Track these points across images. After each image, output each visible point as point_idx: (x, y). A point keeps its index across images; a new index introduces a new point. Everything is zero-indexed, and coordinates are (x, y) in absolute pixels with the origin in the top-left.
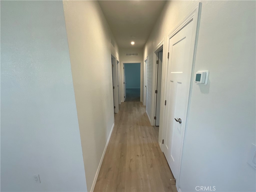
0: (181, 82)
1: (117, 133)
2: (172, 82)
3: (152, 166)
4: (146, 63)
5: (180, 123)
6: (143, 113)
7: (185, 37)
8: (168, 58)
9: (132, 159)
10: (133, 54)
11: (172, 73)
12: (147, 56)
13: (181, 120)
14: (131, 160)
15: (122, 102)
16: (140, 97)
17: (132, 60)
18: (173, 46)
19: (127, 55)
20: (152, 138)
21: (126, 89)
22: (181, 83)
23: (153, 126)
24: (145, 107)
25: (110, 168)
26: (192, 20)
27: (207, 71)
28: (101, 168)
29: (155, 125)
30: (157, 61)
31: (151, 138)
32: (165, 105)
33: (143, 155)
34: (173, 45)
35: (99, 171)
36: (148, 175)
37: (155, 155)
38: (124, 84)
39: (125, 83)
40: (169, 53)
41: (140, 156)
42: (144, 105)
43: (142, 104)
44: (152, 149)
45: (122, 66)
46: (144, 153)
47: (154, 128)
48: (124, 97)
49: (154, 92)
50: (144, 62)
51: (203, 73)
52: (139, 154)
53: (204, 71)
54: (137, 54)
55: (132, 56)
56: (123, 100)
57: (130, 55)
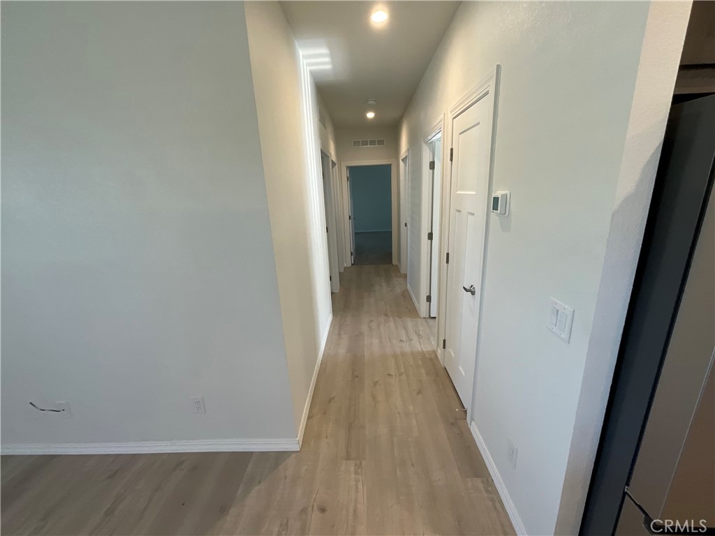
0: (473, 212)
1: (339, 334)
2: (459, 211)
3: (419, 392)
4: (406, 166)
5: (473, 293)
6: (399, 290)
7: (478, 124)
8: (451, 160)
9: (377, 382)
10: (372, 143)
11: (458, 192)
12: (408, 149)
13: (474, 288)
14: (375, 383)
15: (345, 268)
16: (391, 254)
17: (369, 158)
18: (461, 136)
19: (356, 143)
20: (422, 342)
21: (356, 233)
22: (473, 214)
23: (425, 318)
24: (405, 276)
25: (333, 398)
26: (487, 93)
27: (508, 192)
28: (313, 397)
29: (428, 316)
30: (431, 163)
31: (420, 343)
32: (447, 262)
33: (400, 375)
34: (460, 134)
35: (310, 401)
36: (411, 408)
37: (427, 374)
38: (350, 219)
39: (352, 218)
40: (452, 150)
41: (394, 377)
42: (403, 272)
43: (397, 269)
44: (420, 362)
45: (345, 174)
46: (403, 370)
47: (426, 321)
48: (351, 253)
49: (424, 236)
50: (401, 161)
51: (502, 195)
52: (393, 372)
53: (504, 192)
54: (381, 142)
55: (369, 146)
56: (348, 261)
57: (365, 143)
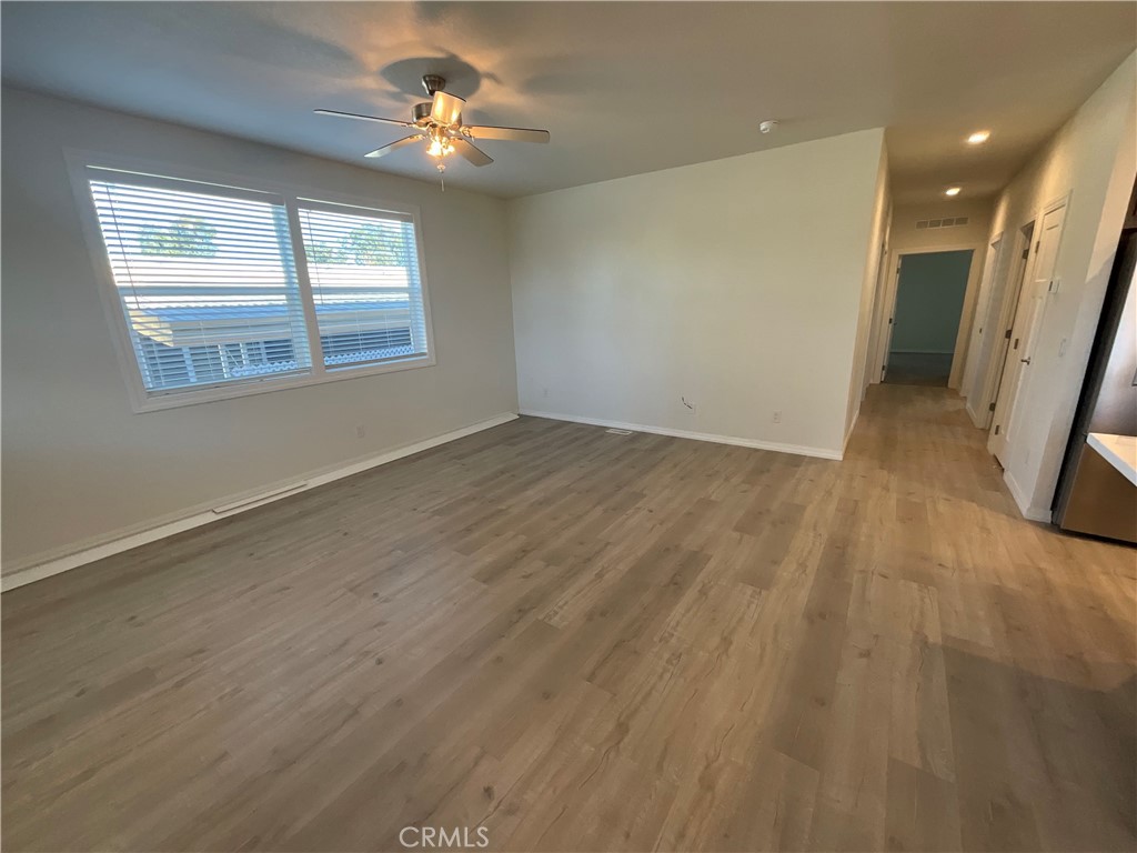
4: (996, 252)
8: (1037, 252)
10: (948, 222)
12: (1002, 233)
15: (872, 385)
16: (949, 375)
17: (938, 242)
19: (921, 225)
23: (982, 429)
34: (1047, 230)
38: (890, 322)
39: (893, 322)
40: (1039, 242)
45: (896, 265)
48: (884, 366)
50: (990, 247)
54: (962, 221)
55: (941, 227)
56: (878, 376)
57: (935, 224)
